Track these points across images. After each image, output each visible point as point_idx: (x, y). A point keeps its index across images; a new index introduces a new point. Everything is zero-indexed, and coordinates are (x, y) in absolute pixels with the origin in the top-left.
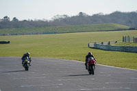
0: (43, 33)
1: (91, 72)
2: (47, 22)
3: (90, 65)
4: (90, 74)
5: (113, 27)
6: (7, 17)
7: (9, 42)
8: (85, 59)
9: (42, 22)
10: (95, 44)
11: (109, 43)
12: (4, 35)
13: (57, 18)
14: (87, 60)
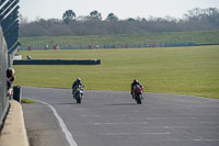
2: (173, 22)
6: (96, 12)
9: (165, 22)
12: (90, 48)
13: (195, 14)
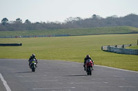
0: (56, 36)
1: (89, 73)
2: (59, 24)
3: (88, 66)
4: (88, 74)
5: (127, 30)
6: (19, 19)
7: (21, 45)
8: (83, 61)
9: (55, 24)
10: (109, 47)
11: (123, 46)
12: (16, 37)
13: (70, 20)
14: (85, 62)
